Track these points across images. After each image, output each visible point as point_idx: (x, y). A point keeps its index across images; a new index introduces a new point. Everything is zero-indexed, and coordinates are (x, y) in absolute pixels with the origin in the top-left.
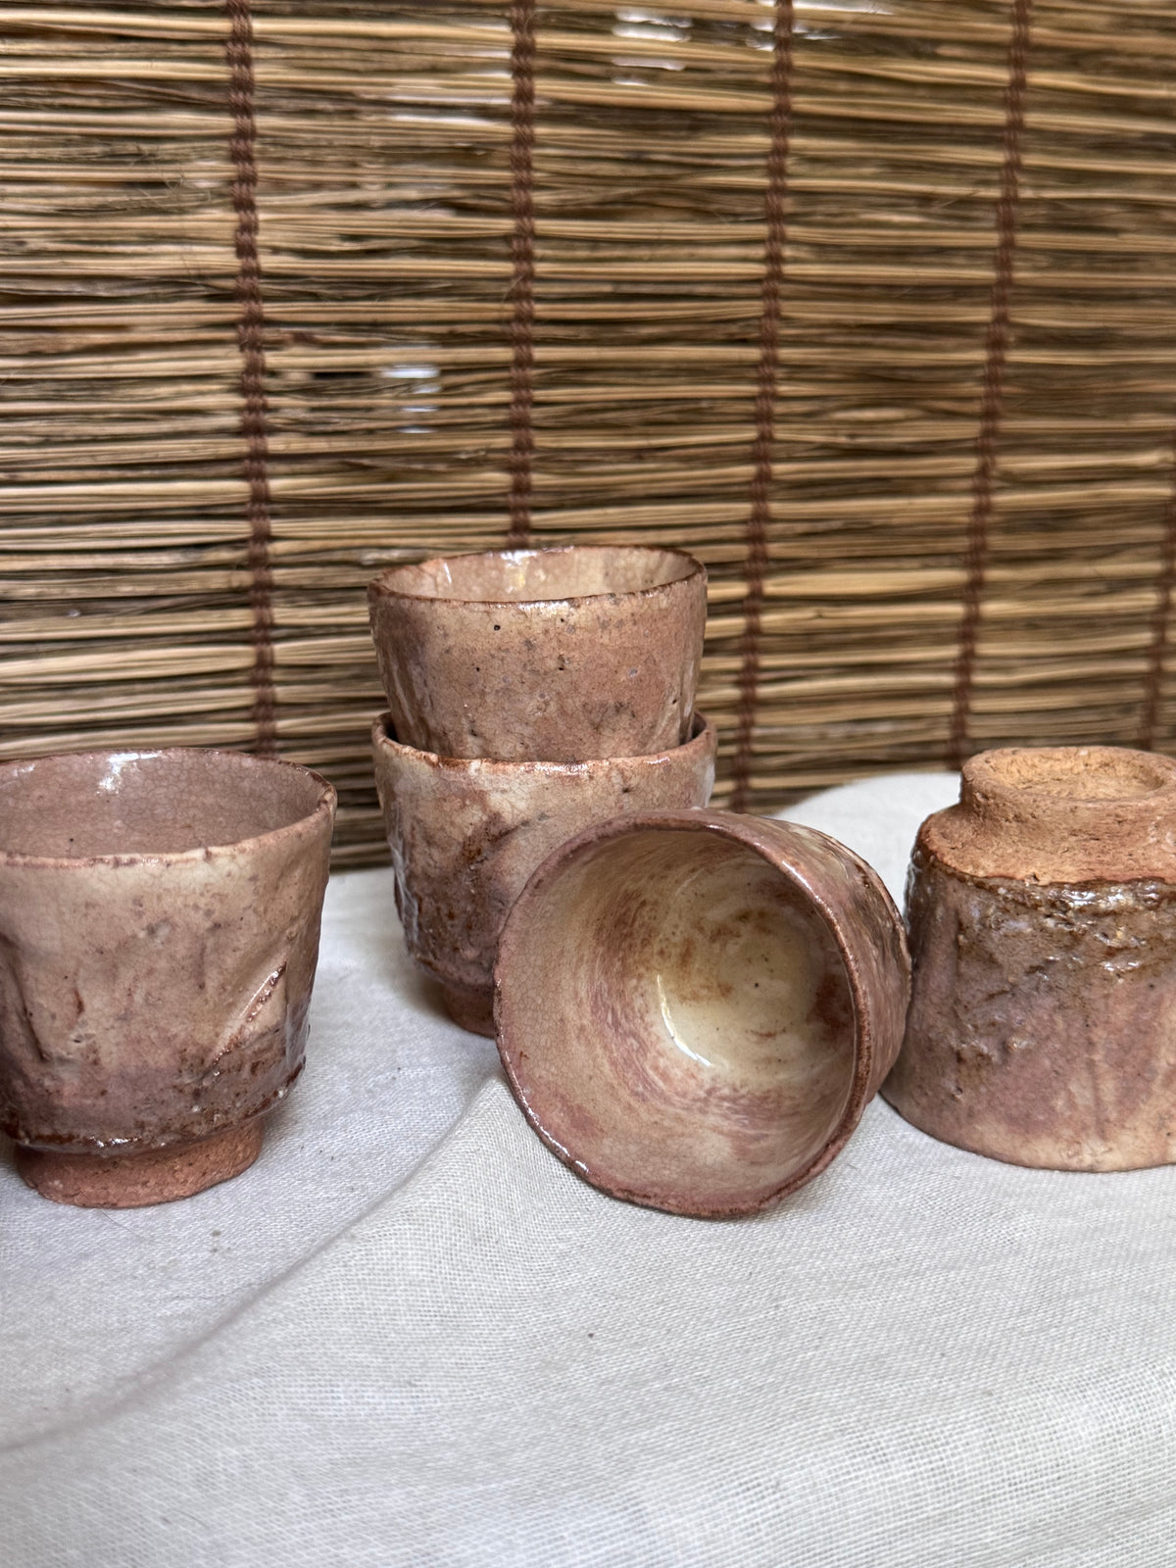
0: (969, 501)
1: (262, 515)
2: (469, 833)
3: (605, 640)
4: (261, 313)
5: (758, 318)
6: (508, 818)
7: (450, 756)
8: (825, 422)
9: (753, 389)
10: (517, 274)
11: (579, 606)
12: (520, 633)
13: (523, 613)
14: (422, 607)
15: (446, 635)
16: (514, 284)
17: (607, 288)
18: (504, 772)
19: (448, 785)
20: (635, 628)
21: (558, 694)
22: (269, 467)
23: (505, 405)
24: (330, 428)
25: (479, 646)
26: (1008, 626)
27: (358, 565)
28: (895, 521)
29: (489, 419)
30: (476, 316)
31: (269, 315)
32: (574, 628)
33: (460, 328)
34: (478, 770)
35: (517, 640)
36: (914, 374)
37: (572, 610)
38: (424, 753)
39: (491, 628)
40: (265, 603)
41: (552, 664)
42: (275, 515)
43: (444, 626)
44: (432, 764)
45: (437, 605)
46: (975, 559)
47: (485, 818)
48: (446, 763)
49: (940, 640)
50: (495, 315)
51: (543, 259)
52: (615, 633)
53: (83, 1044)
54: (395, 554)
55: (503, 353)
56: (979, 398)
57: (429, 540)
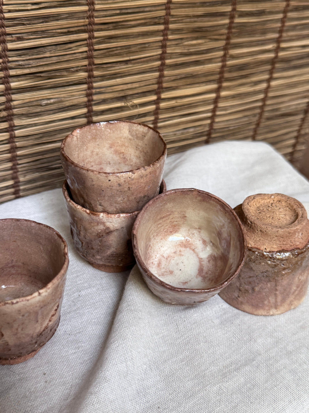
0: (220, 64)
1: (9, 94)
2: (100, 231)
3: (142, 181)
4: (5, 32)
5: (164, 16)
6: (112, 228)
7: (93, 211)
8: (181, 46)
9: (161, 38)
10: (89, 10)
11: (135, 173)
12: (117, 182)
13: (118, 177)
14: (84, 171)
15: (92, 181)
16: (89, 13)
17: (118, 12)
18: (111, 217)
19: (93, 220)
20: (150, 175)
21: (128, 196)
22: (10, 79)
23: (86, 52)
24: (30, 66)
25: (103, 185)
26: (227, 98)
27: (41, 105)
28: (200, 73)
29: (81, 57)
30: (76, 25)
31: (8, 32)
32: (133, 179)
33: (71, 29)
34: (102, 216)
35: (116, 184)
36: (208, 29)
37: (133, 175)
38: (85, 209)
39: (107, 181)
40: (11, 120)
41: (126, 189)
42: (13, 94)
43: (92, 179)
44: (88, 214)
45: (89, 172)
46: (220, 81)
47: (104, 228)
48: (92, 214)
49: (209, 104)
50: (82, 24)
51: (98, 4)
52: (145, 178)
53: (4, 342)
54: (52, 101)
55: (85, 36)
56: (226, 34)
57: (62, 95)
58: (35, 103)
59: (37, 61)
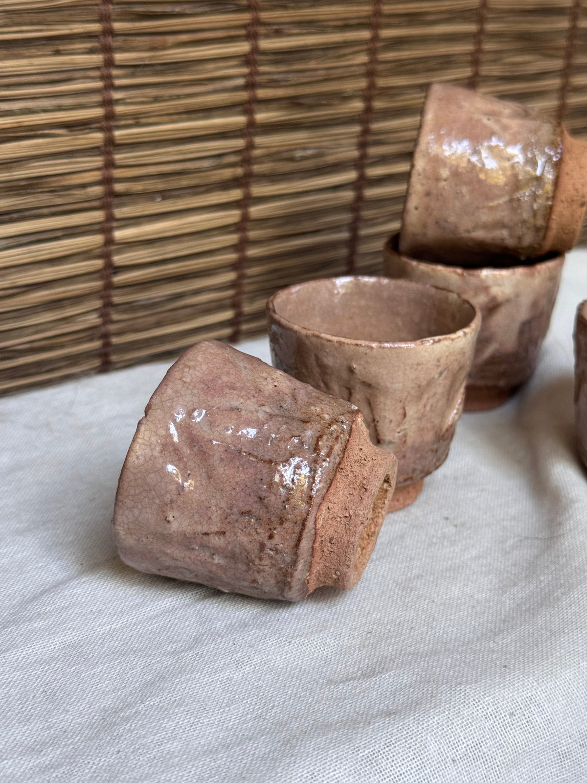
0: (556, 103)
1: (251, 134)
4: (259, 18)
5: (477, 9)
6: (499, 298)
8: (501, 64)
9: (473, 48)
18: (500, 276)
19: (468, 285)
22: (256, 107)
23: (366, 64)
24: (287, 83)
27: (292, 159)
29: (357, 72)
31: (264, 20)
34: (486, 276)
36: (540, 36)
38: (452, 268)
40: (248, 185)
42: (258, 134)
44: (459, 275)
47: (486, 300)
48: (467, 273)
53: (401, 434)
54: (309, 152)
55: (366, 34)
56: (564, 48)
57: (326, 144)
58: (285, 155)
59: (299, 75)
